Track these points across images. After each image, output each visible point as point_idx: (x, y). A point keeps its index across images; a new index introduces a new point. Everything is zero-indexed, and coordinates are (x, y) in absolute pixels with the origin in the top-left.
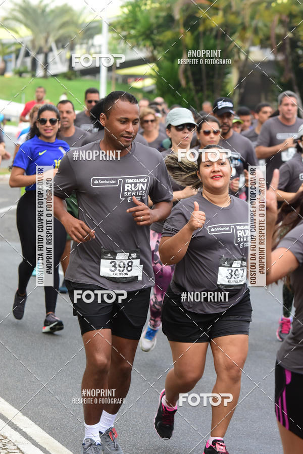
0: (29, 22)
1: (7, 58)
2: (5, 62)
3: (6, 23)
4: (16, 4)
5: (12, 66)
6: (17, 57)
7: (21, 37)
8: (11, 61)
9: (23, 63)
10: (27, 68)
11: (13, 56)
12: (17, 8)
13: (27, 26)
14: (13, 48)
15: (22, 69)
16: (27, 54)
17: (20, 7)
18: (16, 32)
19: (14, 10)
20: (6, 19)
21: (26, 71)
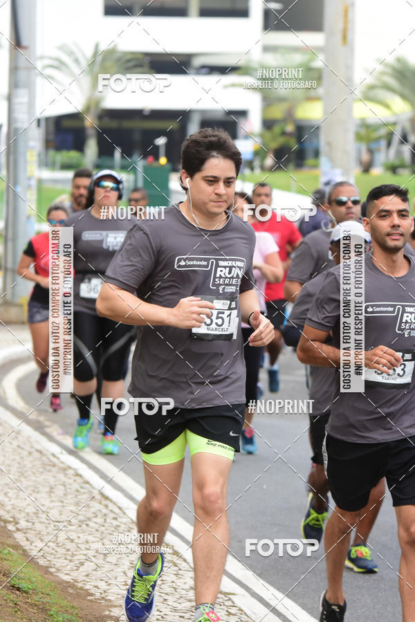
0: (407, 92)
1: (373, 146)
2: (371, 152)
3: (372, 94)
4: (387, 65)
5: (381, 158)
6: (389, 144)
7: (395, 114)
8: (379, 150)
9: (399, 153)
10: (403, 159)
11: (383, 143)
12: (389, 70)
13: (403, 96)
14: (383, 132)
15: (397, 162)
16: (404, 139)
17: (394, 69)
18: (387, 106)
19: (383, 73)
20: (372, 87)
21: (403, 166)
